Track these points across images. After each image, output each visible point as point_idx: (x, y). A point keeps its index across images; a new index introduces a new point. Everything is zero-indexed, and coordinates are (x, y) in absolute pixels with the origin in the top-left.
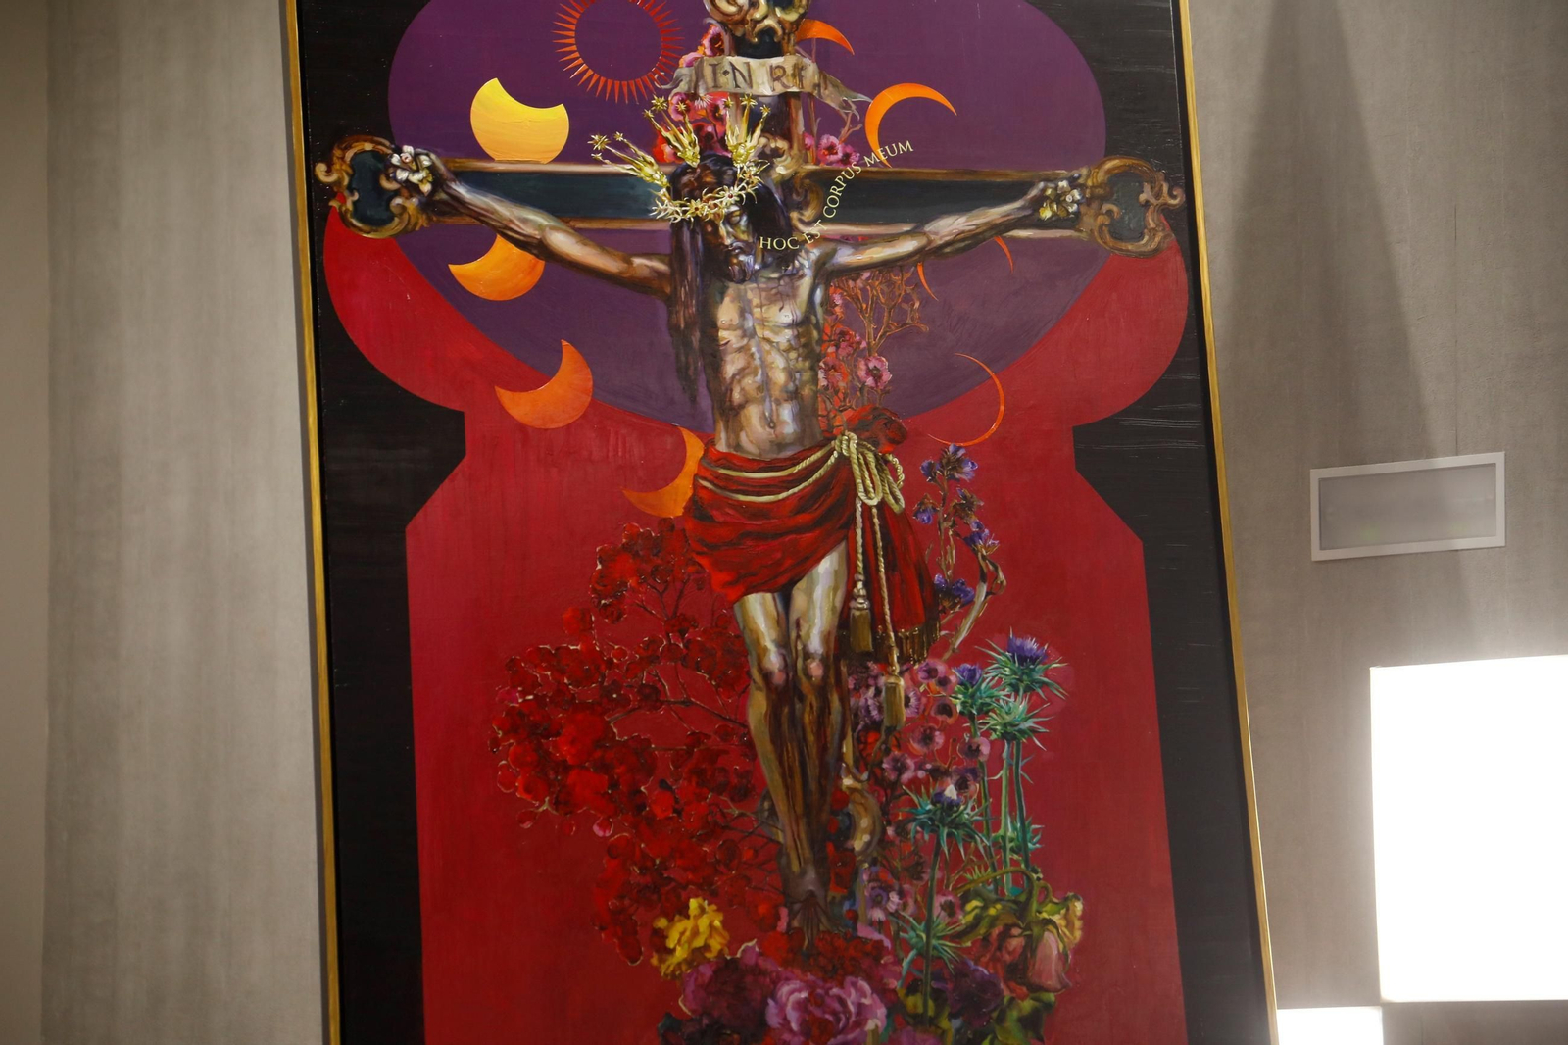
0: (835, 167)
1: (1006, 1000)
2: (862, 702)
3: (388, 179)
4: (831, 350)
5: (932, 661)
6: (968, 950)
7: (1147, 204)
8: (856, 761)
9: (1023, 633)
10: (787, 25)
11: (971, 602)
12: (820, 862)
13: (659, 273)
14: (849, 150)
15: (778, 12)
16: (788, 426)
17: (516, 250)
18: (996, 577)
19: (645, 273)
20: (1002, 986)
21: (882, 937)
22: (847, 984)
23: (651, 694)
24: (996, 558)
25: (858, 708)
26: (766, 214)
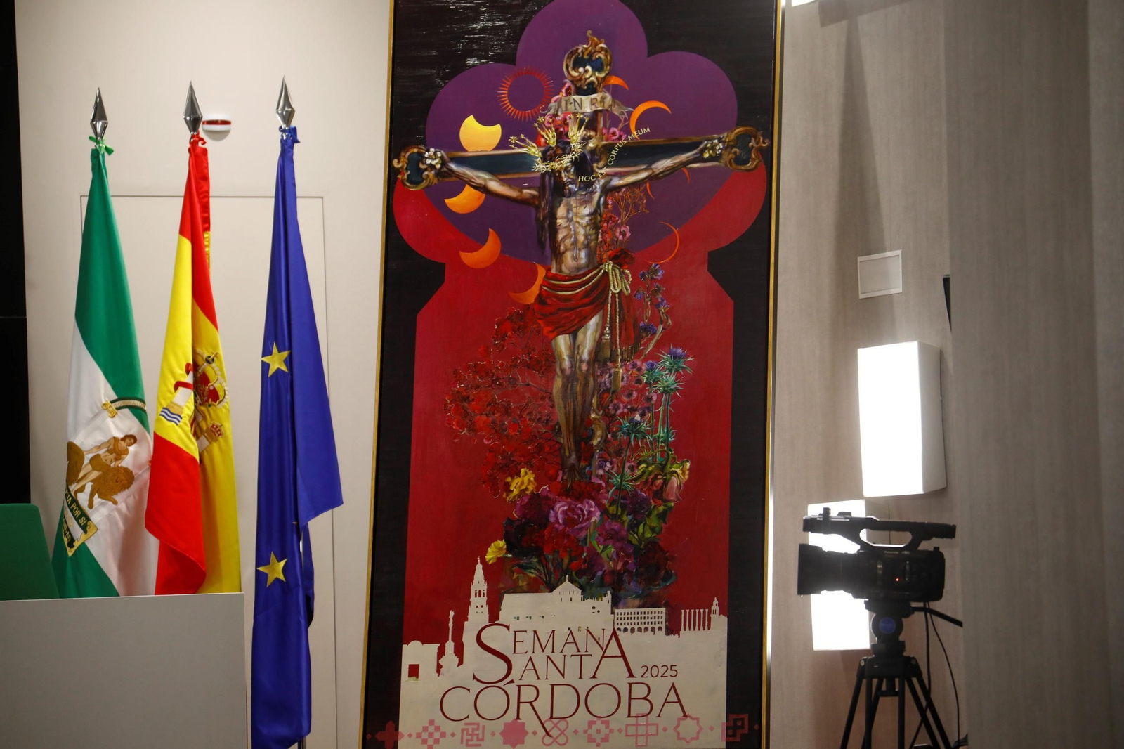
0: (615, 142)
1: (652, 507)
2: (603, 380)
3: (423, 164)
4: (605, 224)
5: (635, 360)
6: (638, 486)
7: (753, 147)
8: (598, 406)
9: (676, 346)
10: (600, 79)
11: (655, 333)
12: (578, 450)
13: (533, 196)
15: (597, 74)
16: (583, 261)
17: (473, 190)
18: (667, 321)
19: (528, 196)
20: (651, 501)
21: (601, 482)
22: (585, 502)
23: (513, 381)
24: (669, 313)
25: (601, 383)
26: (582, 166)
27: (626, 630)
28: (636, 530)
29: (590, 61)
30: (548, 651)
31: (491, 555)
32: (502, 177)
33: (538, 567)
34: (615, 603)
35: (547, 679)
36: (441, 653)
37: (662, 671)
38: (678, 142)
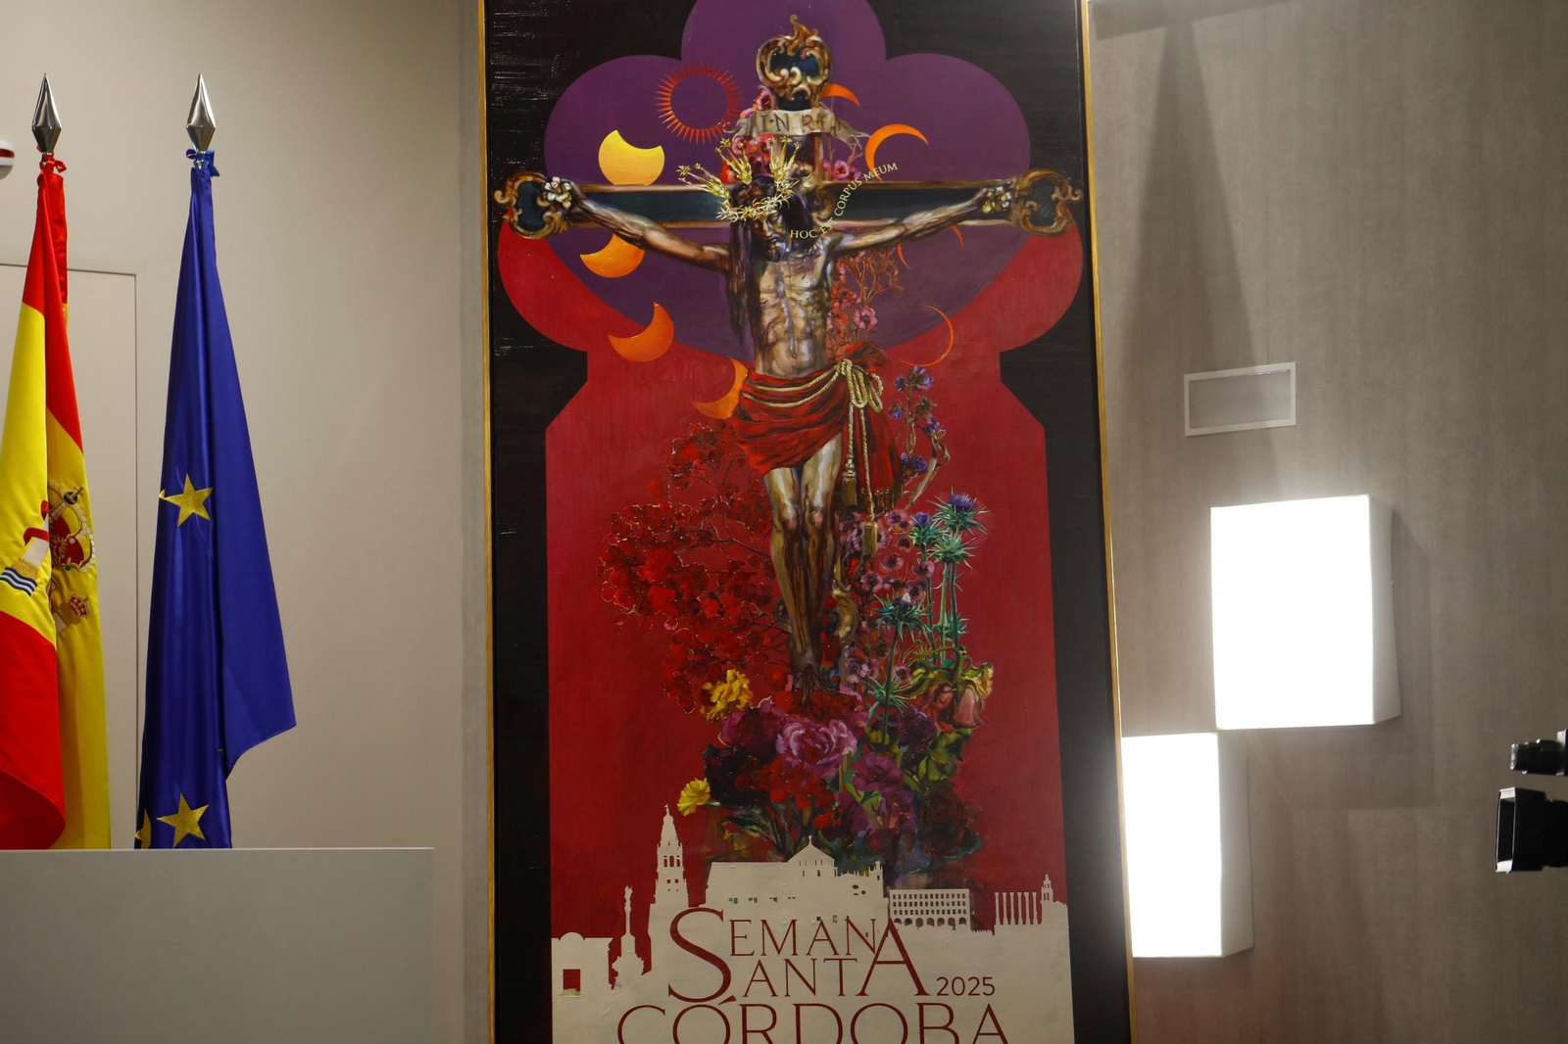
0: (843, 181)
1: (938, 734)
2: (849, 539)
3: (542, 199)
4: (837, 304)
5: (896, 511)
6: (914, 701)
7: (1057, 200)
8: (843, 578)
9: (960, 491)
10: (814, 88)
11: (925, 472)
12: (816, 644)
13: (721, 257)
14: (853, 170)
15: (809, 79)
16: (805, 356)
17: (625, 244)
18: (943, 455)
19: (712, 256)
20: (936, 724)
21: (856, 694)
22: (831, 725)
23: (706, 536)
24: (945, 441)
25: (845, 543)
26: (795, 214)
27: (908, 922)
28: (914, 769)
29: (797, 60)
30: (787, 951)
31: (686, 802)
32: (669, 226)
33: (763, 821)
34: (889, 881)
35: (787, 995)
36: (615, 952)
37: (972, 984)
38: (942, 187)
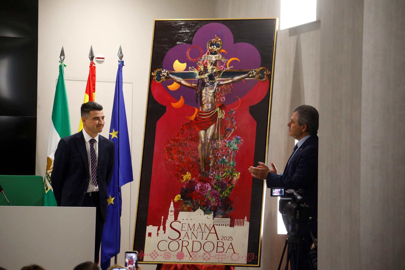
1: (227, 186)
3: (161, 74)
4: (217, 96)
6: (223, 179)
7: (265, 74)
8: (212, 153)
9: (238, 136)
11: (231, 131)
12: (205, 167)
13: (195, 86)
14: (224, 67)
15: (217, 48)
16: (210, 107)
18: (235, 128)
19: (194, 86)
20: (227, 184)
21: (212, 178)
22: (206, 184)
23: (186, 144)
24: (236, 125)
25: (213, 146)
26: (211, 77)
27: (217, 225)
28: (222, 193)
29: (215, 44)
30: (192, 230)
31: (176, 199)
32: (186, 80)
33: (191, 204)
34: (214, 216)
35: (191, 239)
36: (159, 229)
37: (228, 238)
38: (242, 71)
